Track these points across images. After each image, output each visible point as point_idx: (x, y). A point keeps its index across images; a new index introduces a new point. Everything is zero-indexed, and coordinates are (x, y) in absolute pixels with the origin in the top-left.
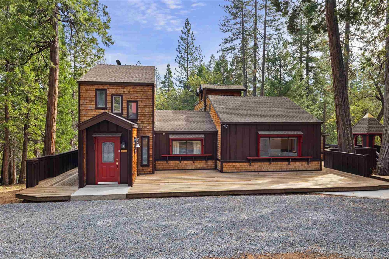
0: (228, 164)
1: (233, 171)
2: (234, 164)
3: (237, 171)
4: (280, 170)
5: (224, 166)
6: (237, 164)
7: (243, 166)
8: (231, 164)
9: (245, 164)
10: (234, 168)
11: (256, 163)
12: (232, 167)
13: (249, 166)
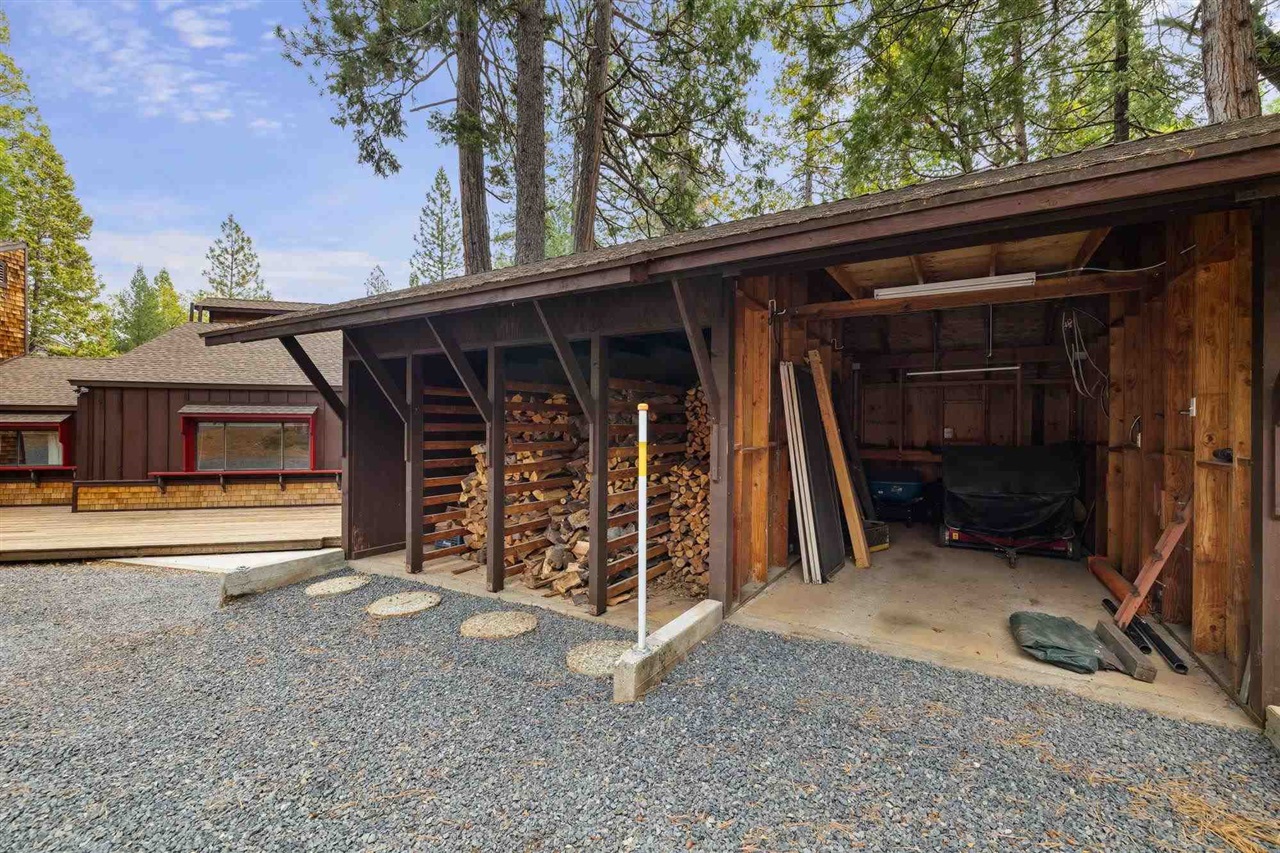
0: (94, 490)
1: (110, 508)
2: (113, 490)
3: (123, 507)
4: (257, 504)
5: (82, 496)
6: (122, 489)
7: (141, 495)
8: (103, 490)
9: (147, 489)
10: (113, 501)
11: (183, 488)
12: (106, 496)
13: (159, 495)
